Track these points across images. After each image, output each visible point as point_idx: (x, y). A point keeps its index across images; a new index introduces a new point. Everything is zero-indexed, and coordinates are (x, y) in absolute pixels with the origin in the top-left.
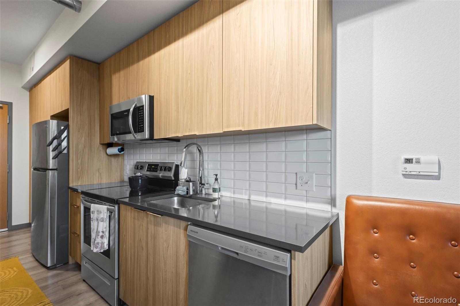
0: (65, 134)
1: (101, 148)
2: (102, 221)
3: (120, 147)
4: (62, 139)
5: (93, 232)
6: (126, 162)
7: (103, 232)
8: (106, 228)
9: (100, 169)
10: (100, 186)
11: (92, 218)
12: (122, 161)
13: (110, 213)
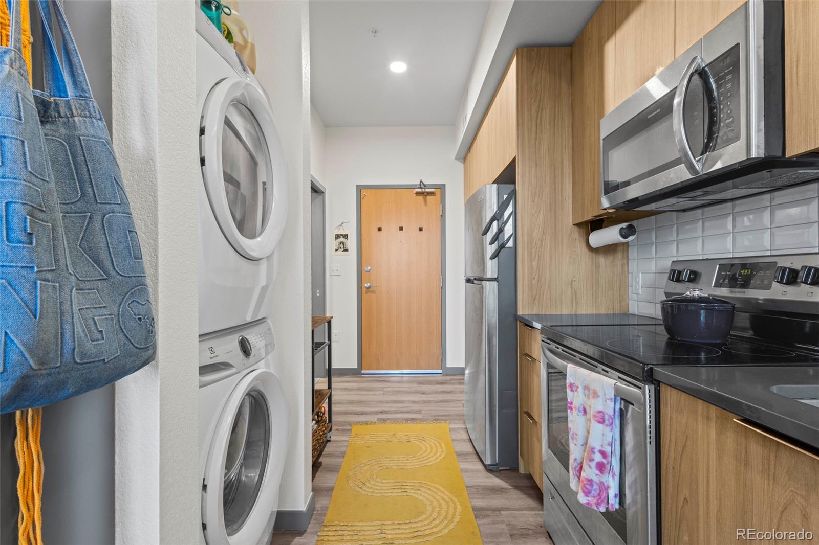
0: (510, 209)
1: (576, 233)
2: (599, 422)
3: (624, 225)
4: (505, 219)
5: (575, 441)
6: (633, 266)
7: (603, 453)
8: (611, 444)
9: (575, 281)
10: (574, 320)
11: (571, 403)
12: (623, 265)
13: (623, 402)
